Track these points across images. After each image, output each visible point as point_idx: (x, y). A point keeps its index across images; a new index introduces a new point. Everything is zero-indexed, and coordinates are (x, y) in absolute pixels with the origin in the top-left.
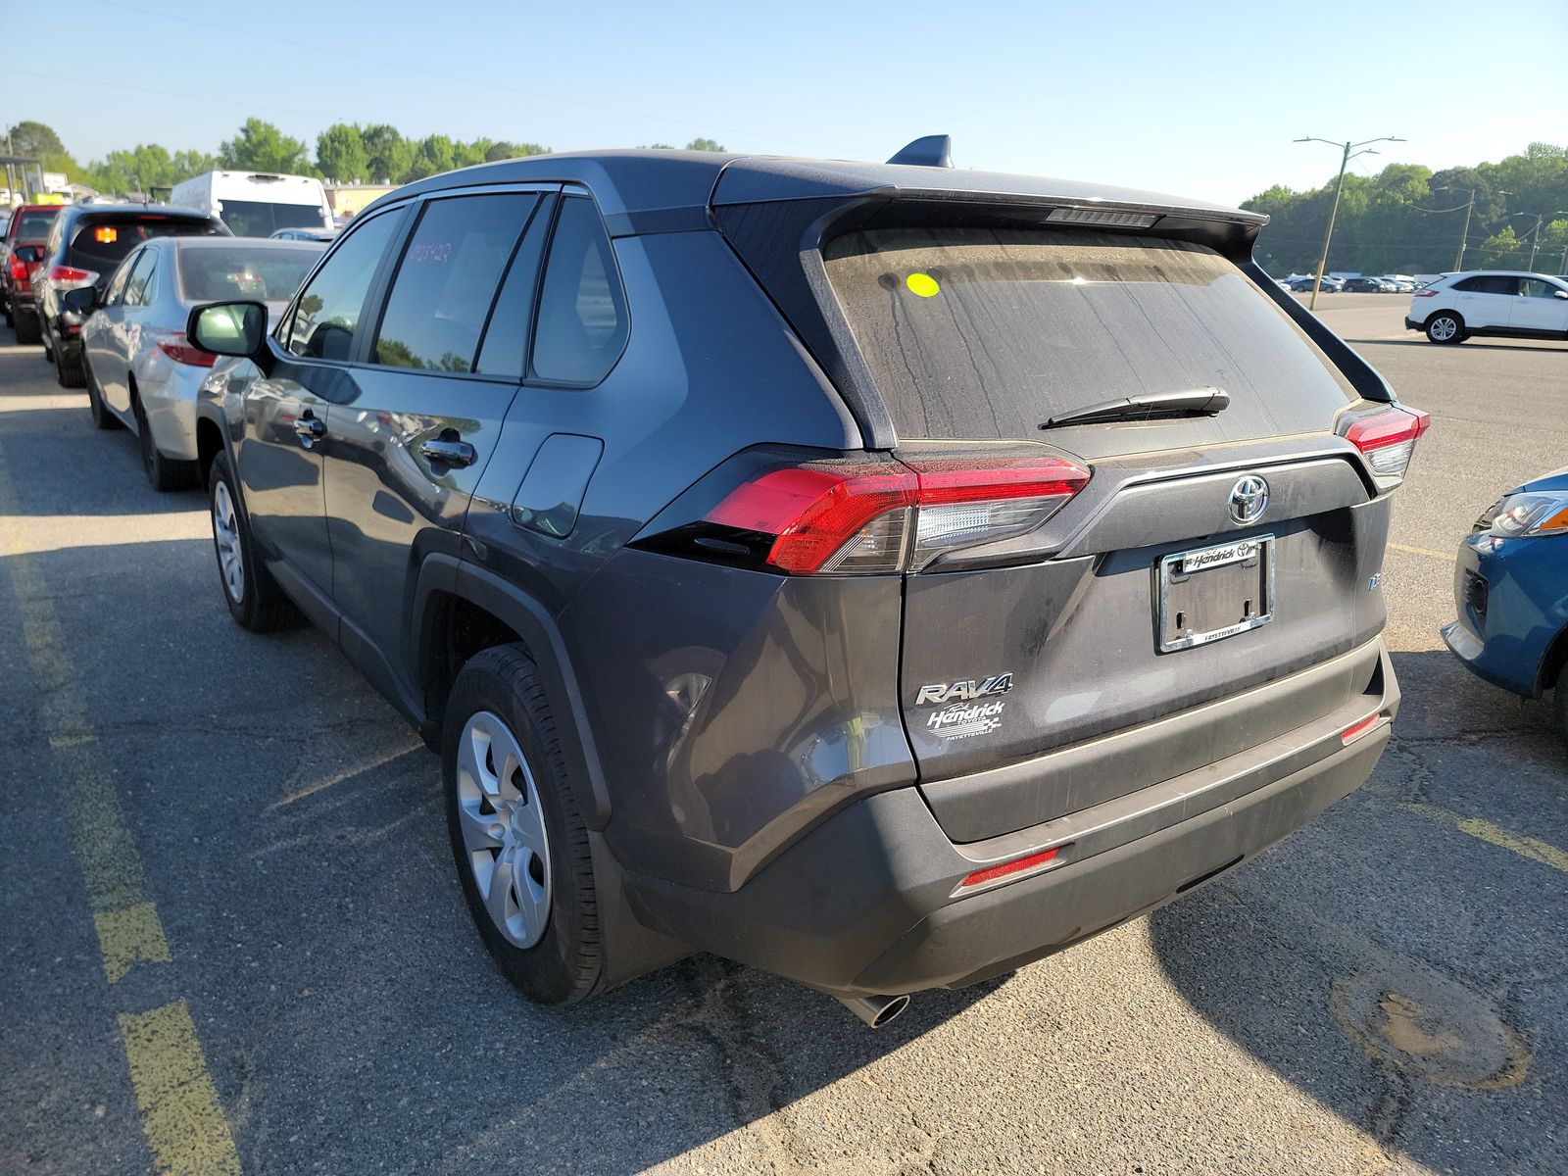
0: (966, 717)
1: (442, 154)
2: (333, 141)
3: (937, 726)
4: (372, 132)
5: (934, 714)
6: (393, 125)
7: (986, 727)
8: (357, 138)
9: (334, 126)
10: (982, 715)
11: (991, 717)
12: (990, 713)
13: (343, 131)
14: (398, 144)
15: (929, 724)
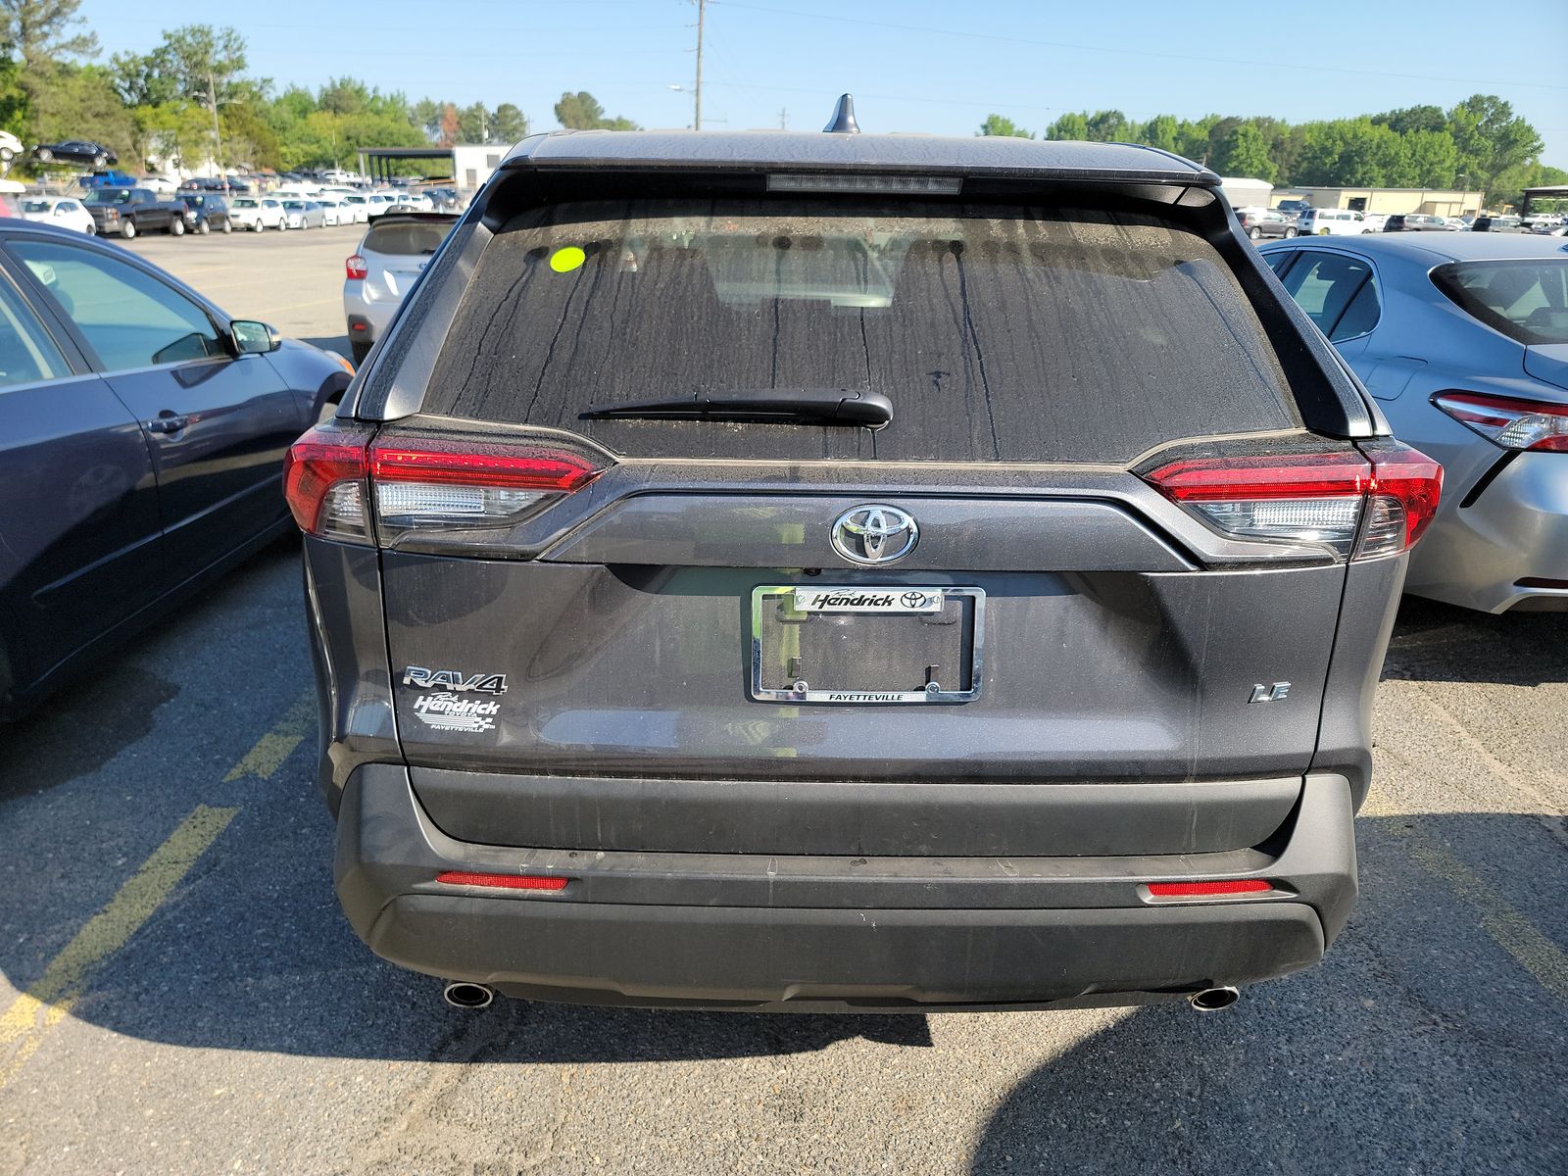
0: (455, 709)
1: (1164, 135)
2: (1059, 131)
3: (424, 710)
4: (1099, 118)
5: (422, 697)
6: (1120, 109)
7: (476, 725)
8: (1083, 125)
9: (1064, 116)
10: (473, 711)
11: (484, 717)
12: (483, 712)
13: (1071, 119)
14: (1122, 128)
15: (416, 706)
